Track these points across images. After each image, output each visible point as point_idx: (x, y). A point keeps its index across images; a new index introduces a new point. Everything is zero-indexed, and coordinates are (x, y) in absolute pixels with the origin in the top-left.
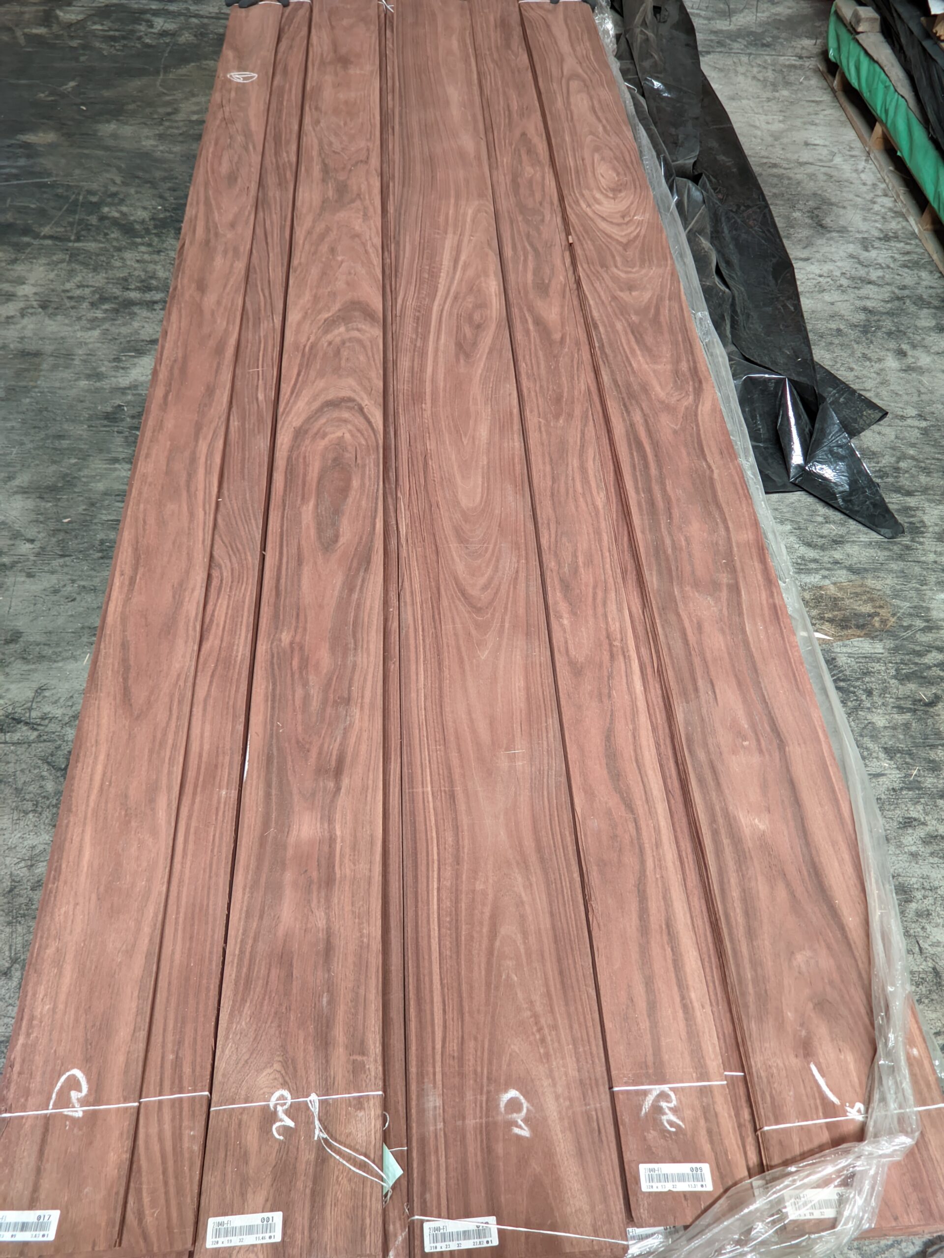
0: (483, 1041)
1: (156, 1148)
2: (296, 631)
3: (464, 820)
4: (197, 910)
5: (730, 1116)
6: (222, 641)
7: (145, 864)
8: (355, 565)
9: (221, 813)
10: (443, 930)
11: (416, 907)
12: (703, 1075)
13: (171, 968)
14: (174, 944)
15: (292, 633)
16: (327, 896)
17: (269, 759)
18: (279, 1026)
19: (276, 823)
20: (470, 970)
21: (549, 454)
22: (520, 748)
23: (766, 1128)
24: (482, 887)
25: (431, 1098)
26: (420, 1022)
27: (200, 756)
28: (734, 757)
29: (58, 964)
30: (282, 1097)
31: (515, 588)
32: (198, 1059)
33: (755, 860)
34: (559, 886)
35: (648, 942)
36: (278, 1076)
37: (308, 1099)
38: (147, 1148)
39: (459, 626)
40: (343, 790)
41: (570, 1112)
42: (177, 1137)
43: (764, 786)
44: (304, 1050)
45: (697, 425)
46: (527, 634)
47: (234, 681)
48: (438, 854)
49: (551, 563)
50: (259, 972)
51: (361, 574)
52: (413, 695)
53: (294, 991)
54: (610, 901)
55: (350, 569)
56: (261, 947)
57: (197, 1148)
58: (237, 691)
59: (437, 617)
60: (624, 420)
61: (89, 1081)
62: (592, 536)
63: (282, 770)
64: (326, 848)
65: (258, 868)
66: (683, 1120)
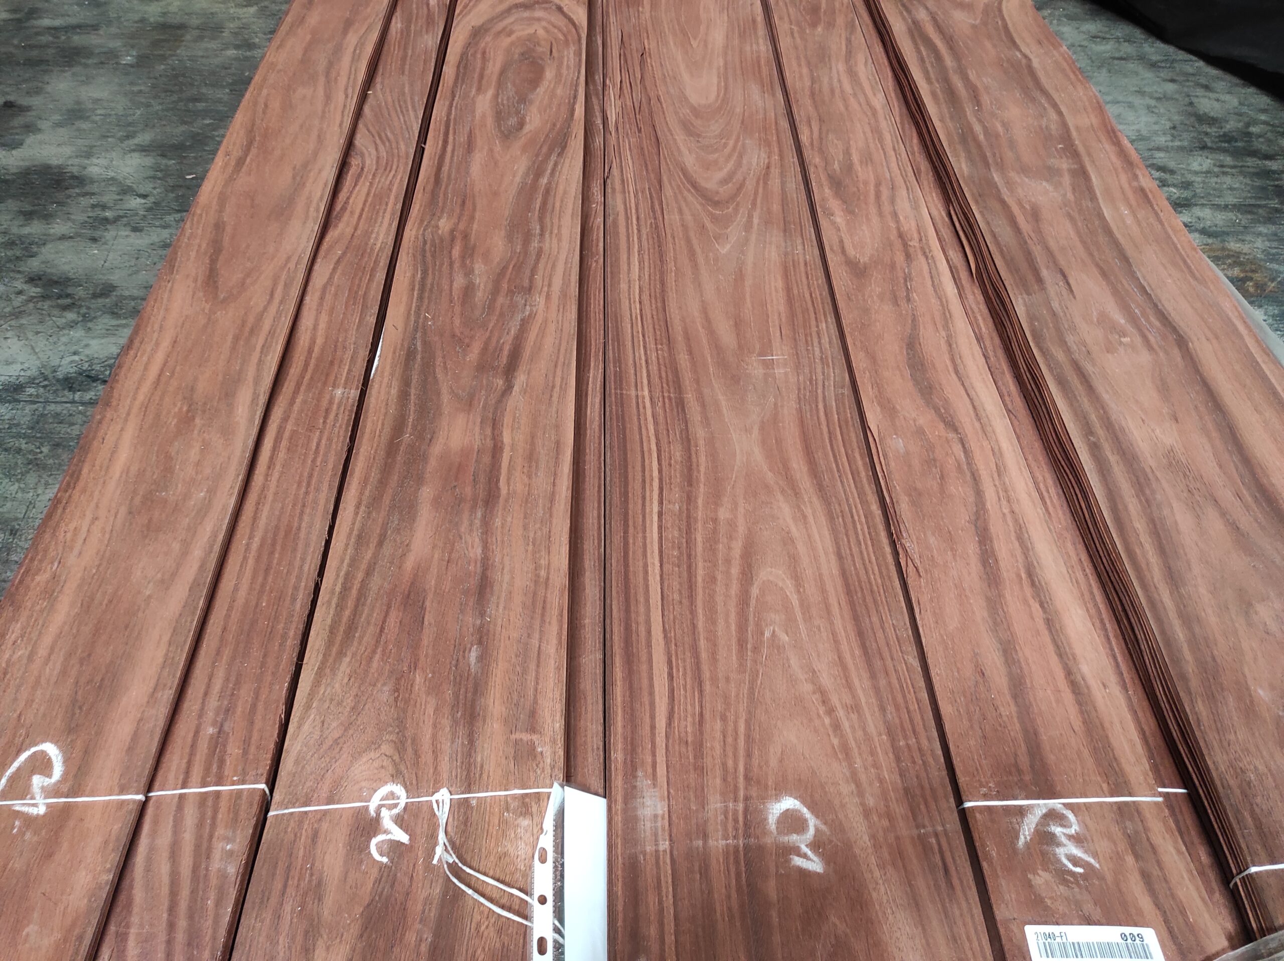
0: (736, 723)
1: (164, 869)
2: (459, 219)
3: (700, 433)
4: (282, 534)
5: (1179, 852)
6: (356, 229)
7: (208, 471)
8: (545, 150)
9: (332, 416)
10: (666, 567)
11: (626, 532)
12: (1120, 786)
13: (230, 609)
14: (239, 577)
15: (454, 220)
16: (484, 517)
17: (410, 355)
18: (397, 690)
19: (414, 427)
20: (712, 620)
21: (806, 57)
22: (780, 354)
23: (1254, 869)
24: (728, 515)
25: (648, 802)
26: (631, 687)
27: (310, 351)
28: (1109, 356)
29: (50, 594)
30: (392, 796)
31: (765, 183)
32: (255, 736)
33: (1163, 482)
34: (849, 520)
35: (1000, 596)
36: (387, 762)
37: (433, 799)
38: (148, 869)
39: (688, 218)
40: (516, 388)
41: (891, 838)
42: (203, 851)
43: (1164, 389)
44: (435, 726)
45: (1003, 19)
46: (785, 231)
47: (368, 269)
48: (660, 471)
49: (813, 158)
50: (370, 615)
51: (553, 158)
52: (624, 286)
53: (425, 642)
54: (932, 540)
55: (537, 155)
56: (376, 582)
57: (233, 870)
58: (371, 280)
59: (657, 207)
60: (904, 19)
61: (66, 761)
62: (869, 135)
63: (428, 367)
64: (486, 459)
65: (383, 483)
66: (1095, 855)
